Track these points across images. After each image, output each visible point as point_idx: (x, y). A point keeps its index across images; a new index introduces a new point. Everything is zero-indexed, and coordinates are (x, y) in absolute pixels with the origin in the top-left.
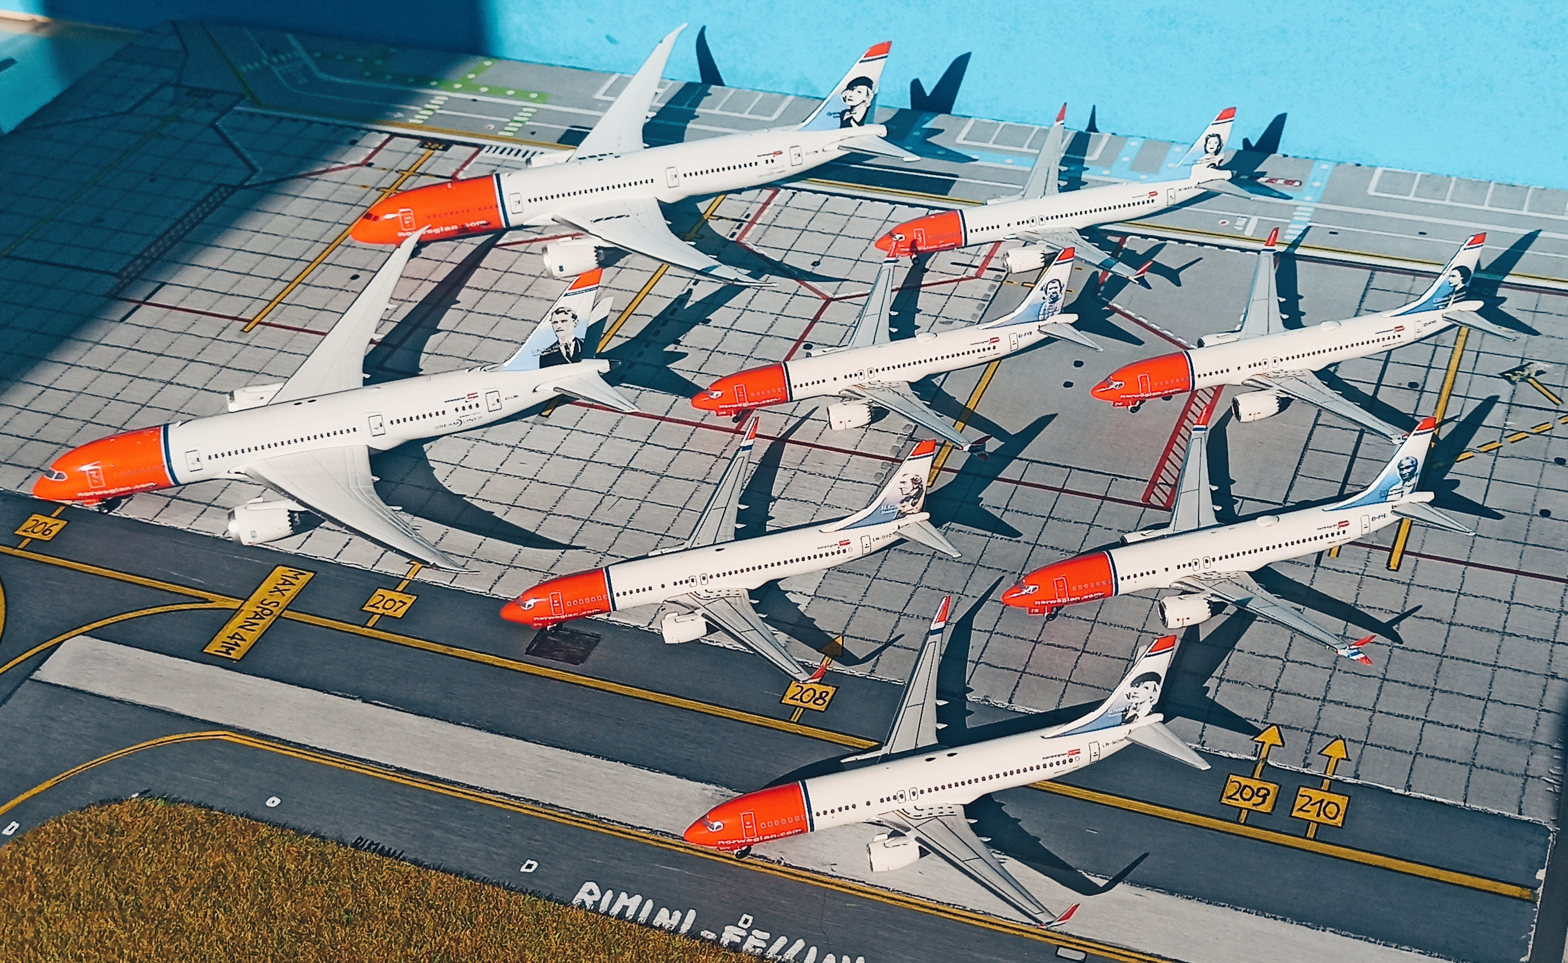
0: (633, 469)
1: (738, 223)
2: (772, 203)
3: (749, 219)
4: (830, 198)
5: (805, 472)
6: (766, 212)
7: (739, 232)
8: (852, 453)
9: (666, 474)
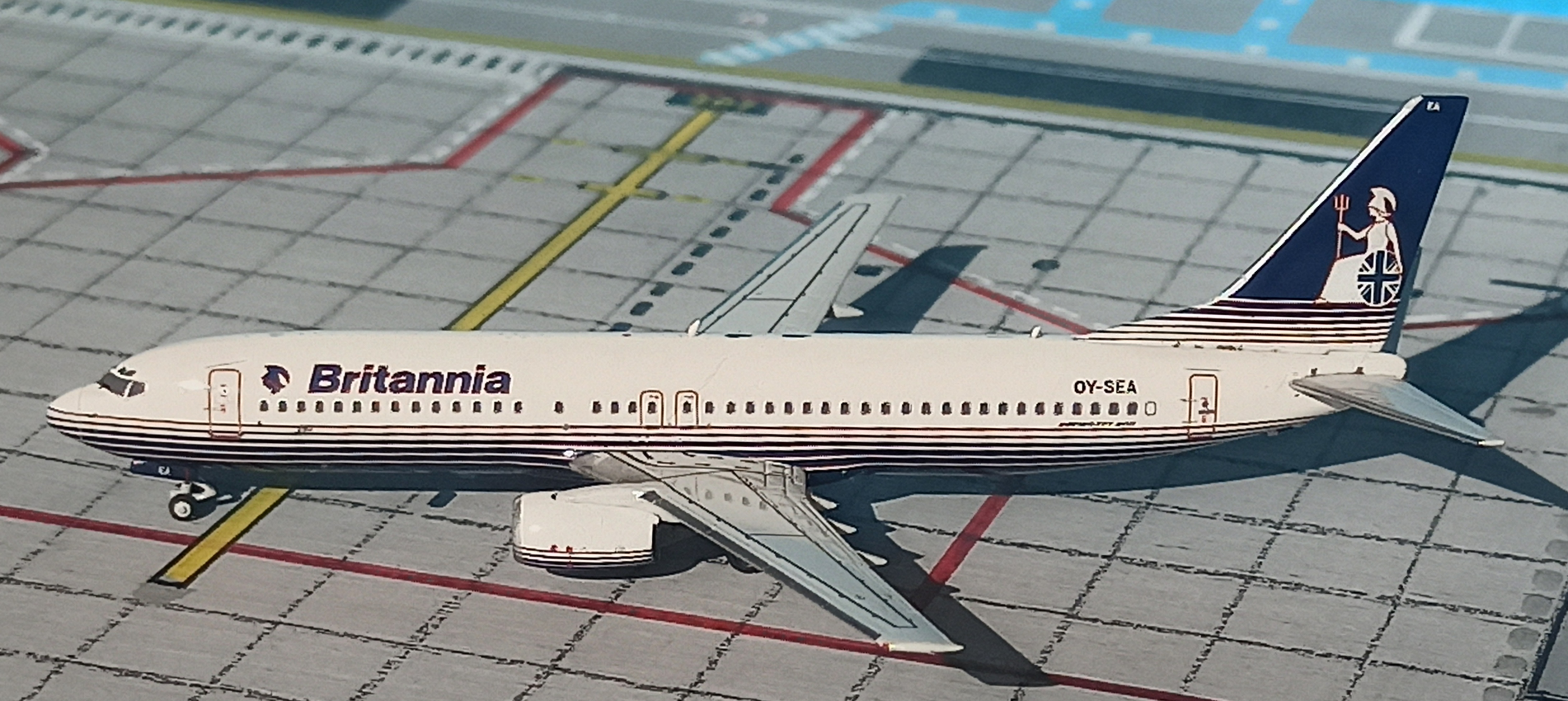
1: (769, 173)
2: (867, 139)
3: (804, 165)
4: (1049, 135)
6: (852, 153)
7: (775, 191)
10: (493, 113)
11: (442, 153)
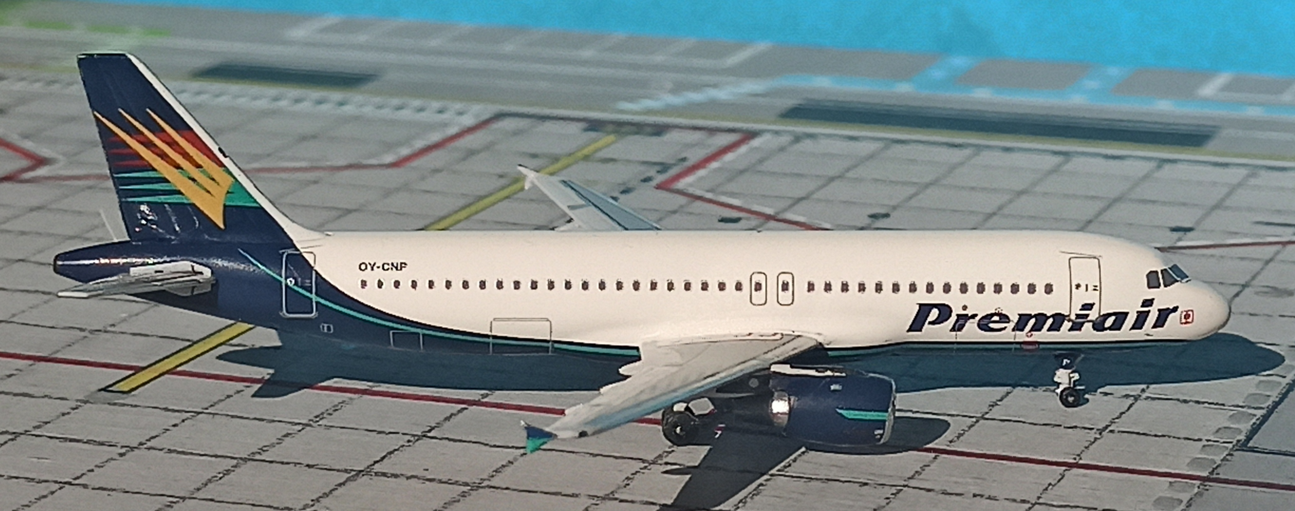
0: (384, 474)
1: (658, 168)
2: (743, 149)
3: (687, 163)
5: (929, 490)
6: (729, 157)
7: (660, 178)
8: (1070, 466)
9: (485, 483)
10: (435, 137)
11: (389, 158)
